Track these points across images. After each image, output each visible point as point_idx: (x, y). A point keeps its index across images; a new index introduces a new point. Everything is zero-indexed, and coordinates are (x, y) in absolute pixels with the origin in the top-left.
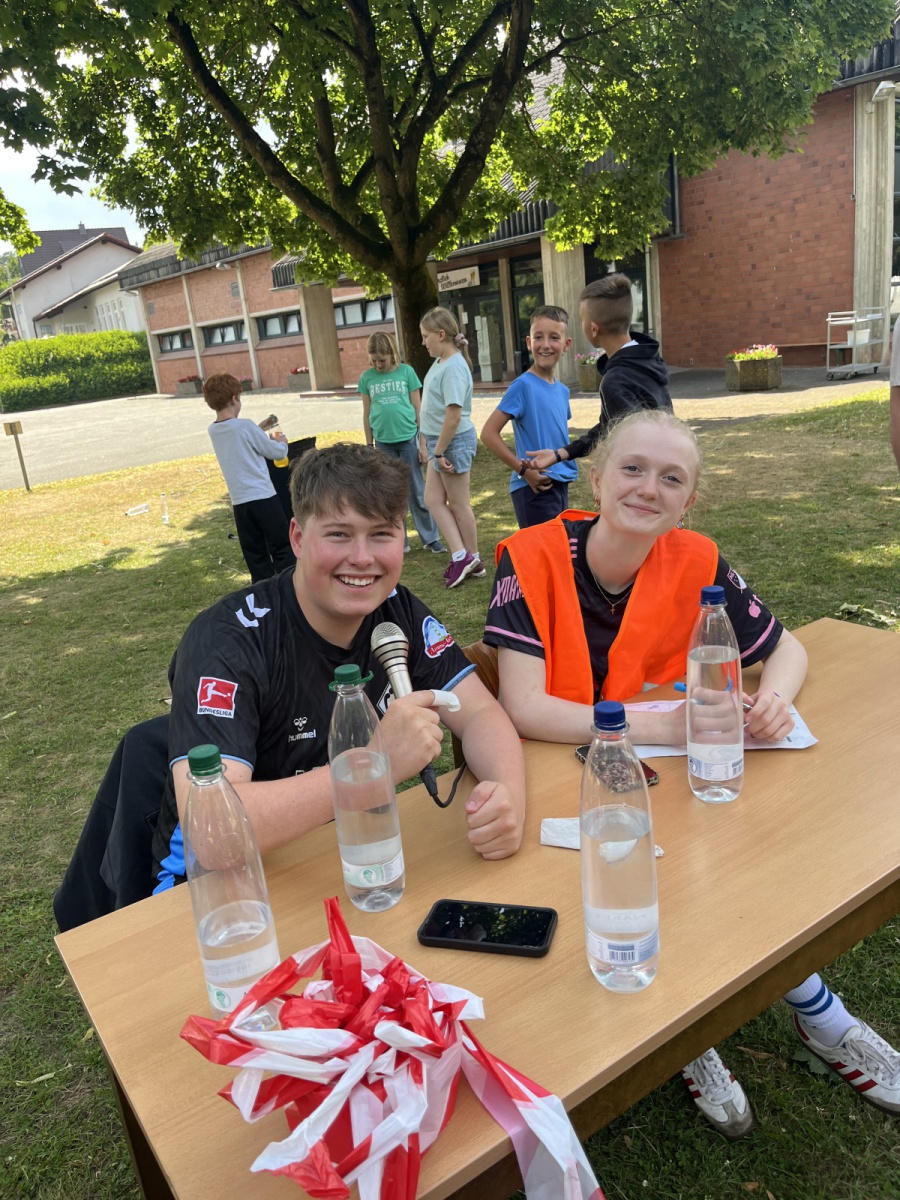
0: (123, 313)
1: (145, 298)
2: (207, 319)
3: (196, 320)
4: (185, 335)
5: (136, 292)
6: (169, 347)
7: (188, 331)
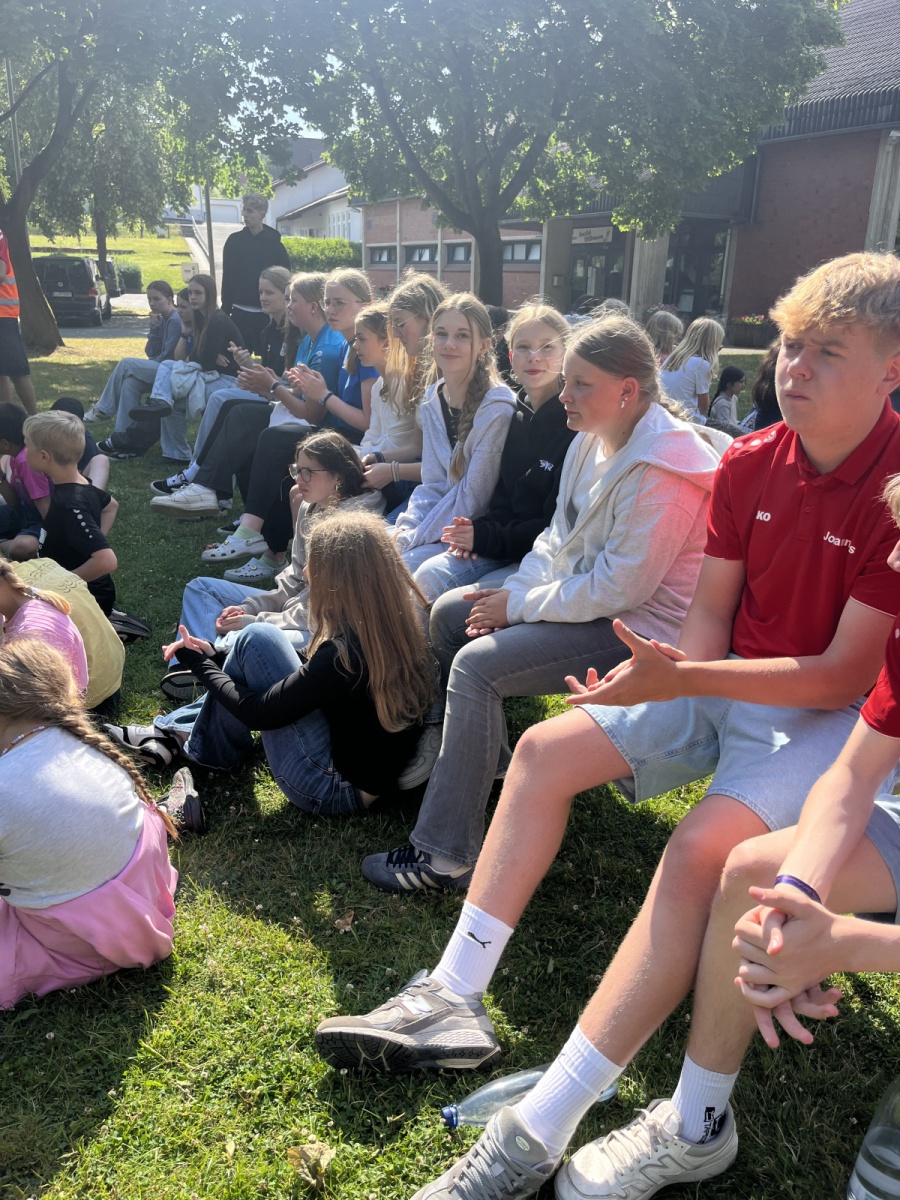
0: (349, 224)
1: (366, 215)
2: (411, 240)
3: (401, 240)
4: (391, 250)
5: (360, 209)
6: (377, 259)
7: (395, 248)
